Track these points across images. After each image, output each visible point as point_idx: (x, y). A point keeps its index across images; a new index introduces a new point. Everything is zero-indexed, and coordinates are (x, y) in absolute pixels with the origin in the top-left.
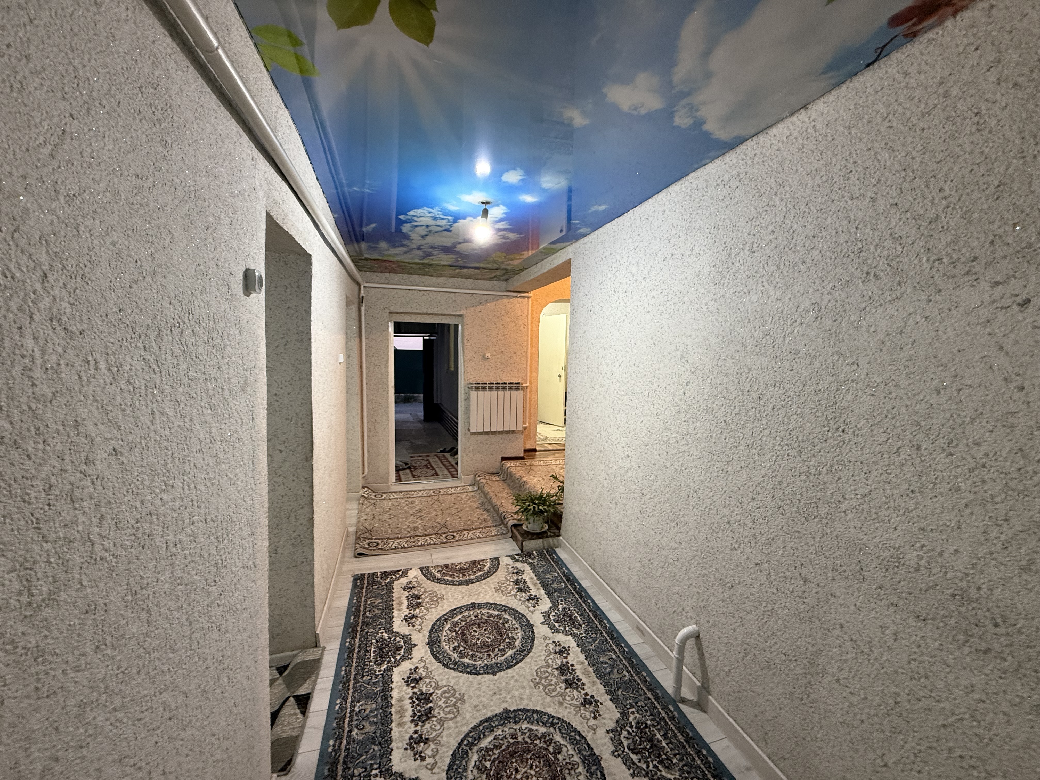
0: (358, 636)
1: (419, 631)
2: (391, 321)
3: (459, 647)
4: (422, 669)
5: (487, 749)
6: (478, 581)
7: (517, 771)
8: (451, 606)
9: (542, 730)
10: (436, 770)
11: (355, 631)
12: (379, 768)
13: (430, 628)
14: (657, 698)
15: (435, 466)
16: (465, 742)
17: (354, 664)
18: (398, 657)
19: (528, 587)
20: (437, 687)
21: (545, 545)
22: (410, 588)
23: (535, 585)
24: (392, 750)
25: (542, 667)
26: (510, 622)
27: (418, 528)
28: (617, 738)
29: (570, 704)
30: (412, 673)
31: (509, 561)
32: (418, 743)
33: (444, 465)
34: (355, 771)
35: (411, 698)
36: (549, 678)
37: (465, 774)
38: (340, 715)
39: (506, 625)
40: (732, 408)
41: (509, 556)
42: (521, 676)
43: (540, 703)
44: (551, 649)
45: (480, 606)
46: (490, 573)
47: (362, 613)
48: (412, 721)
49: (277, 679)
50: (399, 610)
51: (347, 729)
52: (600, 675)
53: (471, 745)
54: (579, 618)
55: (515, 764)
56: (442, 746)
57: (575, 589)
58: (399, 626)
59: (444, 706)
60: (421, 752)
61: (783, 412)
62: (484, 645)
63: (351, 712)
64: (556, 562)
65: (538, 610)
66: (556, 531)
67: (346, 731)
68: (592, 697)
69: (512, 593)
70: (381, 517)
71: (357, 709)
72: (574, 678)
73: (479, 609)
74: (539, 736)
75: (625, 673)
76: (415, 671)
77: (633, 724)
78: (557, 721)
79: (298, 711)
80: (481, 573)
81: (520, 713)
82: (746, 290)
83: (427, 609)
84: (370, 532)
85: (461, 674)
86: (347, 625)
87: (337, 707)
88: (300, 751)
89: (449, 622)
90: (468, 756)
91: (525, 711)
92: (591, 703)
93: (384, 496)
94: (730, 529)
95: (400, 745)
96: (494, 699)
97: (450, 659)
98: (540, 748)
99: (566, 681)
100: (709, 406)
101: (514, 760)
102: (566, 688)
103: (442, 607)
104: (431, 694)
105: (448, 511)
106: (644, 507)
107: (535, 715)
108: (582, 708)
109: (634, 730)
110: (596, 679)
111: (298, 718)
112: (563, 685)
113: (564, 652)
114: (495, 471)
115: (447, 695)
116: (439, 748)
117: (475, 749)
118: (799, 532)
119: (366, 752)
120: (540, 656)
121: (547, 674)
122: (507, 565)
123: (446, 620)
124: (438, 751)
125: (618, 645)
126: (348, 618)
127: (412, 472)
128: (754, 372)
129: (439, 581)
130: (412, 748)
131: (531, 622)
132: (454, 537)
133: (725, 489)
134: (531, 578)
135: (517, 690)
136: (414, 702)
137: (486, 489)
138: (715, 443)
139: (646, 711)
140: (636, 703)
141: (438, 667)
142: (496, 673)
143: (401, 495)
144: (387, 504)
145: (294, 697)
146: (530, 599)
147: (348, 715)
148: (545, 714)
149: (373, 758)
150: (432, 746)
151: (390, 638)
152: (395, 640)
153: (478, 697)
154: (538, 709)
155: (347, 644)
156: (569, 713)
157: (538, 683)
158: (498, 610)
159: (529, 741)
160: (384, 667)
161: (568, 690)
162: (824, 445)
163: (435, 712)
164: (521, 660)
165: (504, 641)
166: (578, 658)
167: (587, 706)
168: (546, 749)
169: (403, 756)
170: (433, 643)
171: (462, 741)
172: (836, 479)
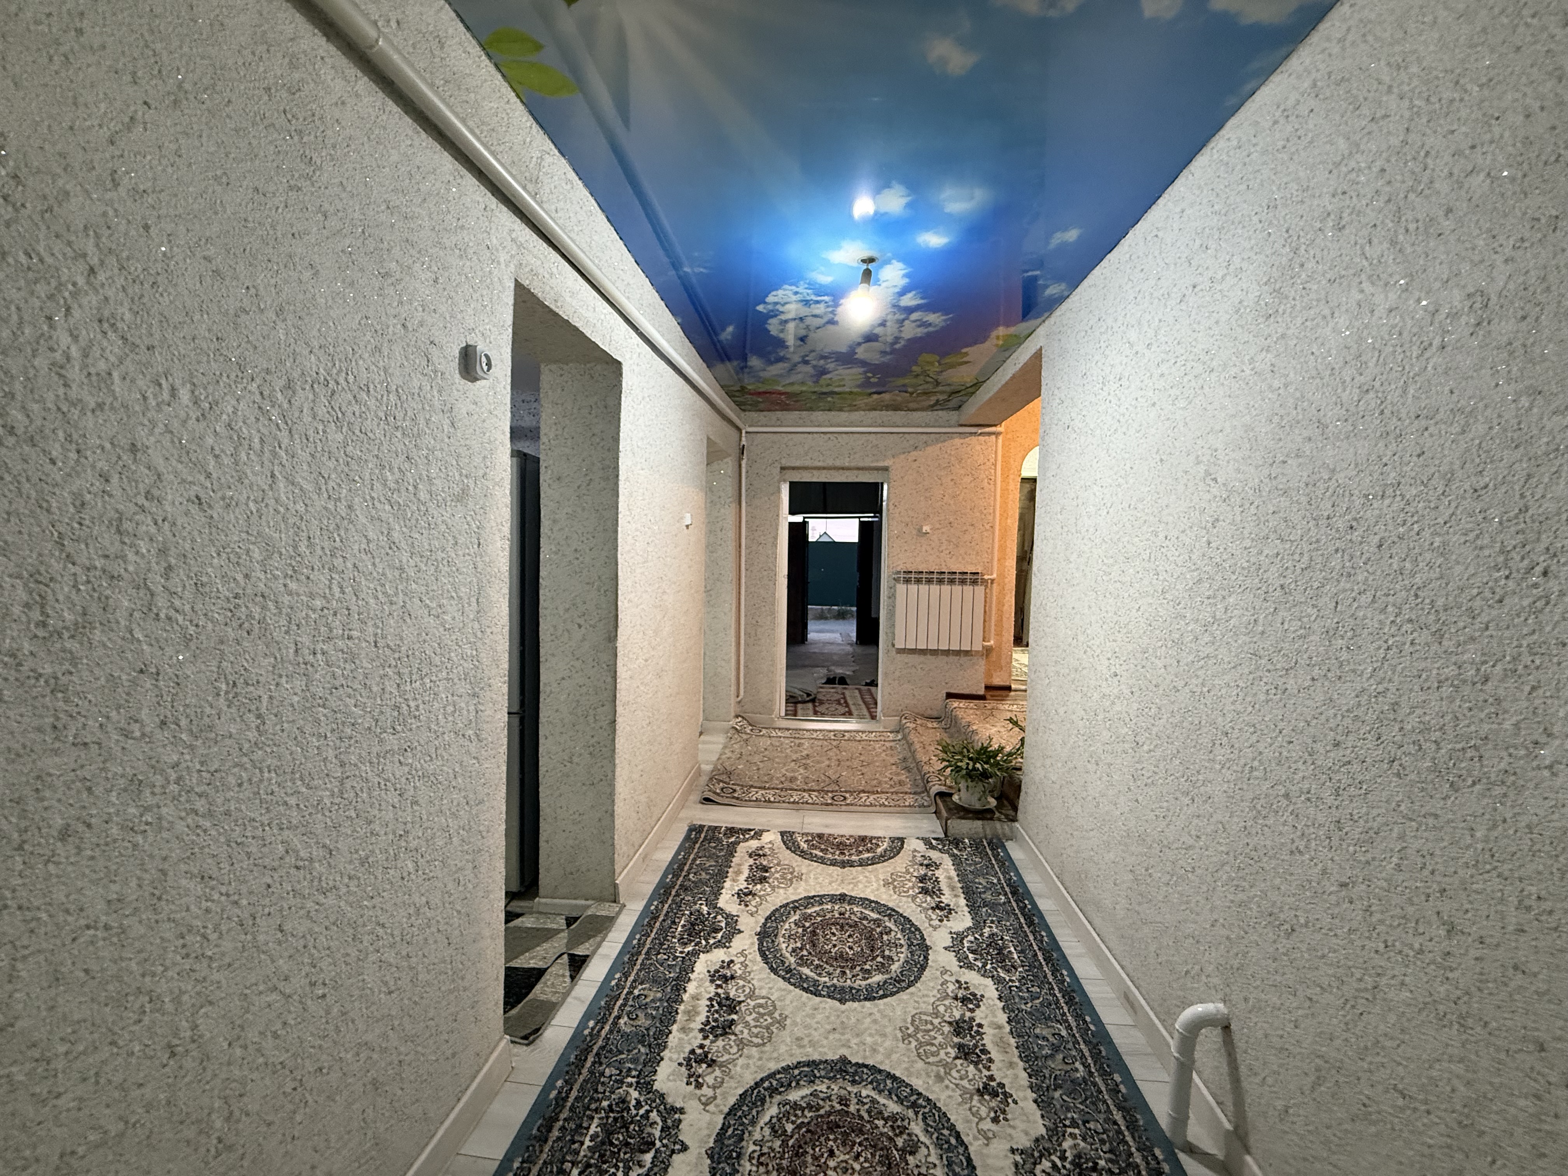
0: (670, 902)
1: (752, 915)
2: (785, 481)
3: (801, 949)
4: (739, 966)
5: (795, 1106)
6: (861, 865)
7: (832, 1153)
8: (808, 891)
9: (893, 1107)
10: (711, 1108)
11: (667, 893)
12: (638, 1077)
13: (768, 913)
14: (1132, 1126)
15: (850, 702)
16: (766, 1084)
17: (653, 935)
18: (712, 941)
19: (940, 890)
20: (751, 995)
21: (988, 832)
22: (760, 856)
23: (953, 888)
24: (662, 1059)
25: (925, 1014)
26: (893, 934)
27: (796, 779)
28: (1028, 1166)
29: (957, 1085)
30: (723, 967)
31: (921, 846)
32: (699, 1062)
33: (865, 702)
34: (607, 1070)
35: (711, 999)
36: (932, 1033)
37: (750, 1128)
38: (613, 994)
39: (885, 937)
40: (1297, 557)
41: (923, 839)
42: (885, 1016)
43: (904, 1065)
44: (949, 991)
45: (852, 900)
46: (884, 858)
47: (684, 874)
48: (701, 1030)
49: (563, 930)
50: (734, 880)
51: (615, 1013)
52: (1027, 1055)
53: (773, 1091)
54: (1015, 956)
55: (831, 1143)
56: (732, 1078)
57: (1022, 909)
58: (727, 901)
59: (752, 1023)
60: (699, 1076)
61: (1399, 550)
62: (841, 956)
63: (628, 993)
64: (1002, 864)
65: (946, 927)
66: (1011, 813)
67: (613, 1016)
68: (1002, 1085)
69: (911, 892)
70: (750, 758)
71: (636, 992)
72: (975, 1046)
73: (849, 904)
74: (886, 1115)
75: (1078, 1065)
76: (728, 965)
77: (1068, 1154)
78: (924, 1104)
79: (568, 974)
80: (870, 855)
81: (865, 1070)
82: (1327, 312)
83: (773, 888)
84: (729, 774)
85: (792, 988)
86: (661, 884)
87: (613, 983)
88: (553, 1022)
89: (798, 912)
90: (763, 1104)
91: (874, 1069)
92: (995, 1094)
93: (764, 731)
94: (1290, 809)
95: (675, 1056)
96: (831, 1037)
97: (783, 963)
98: (882, 1134)
99: (960, 1047)
100: (1253, 560)
101: (832, 1137)
102: (956, 1058)
103: (795, 889)
104: (740, 1002)
105: (848, 763)
106: (1139, 766)
107: (889, 1082)
108: (976, 1098)
109: (1068, 1166)
110: (1016, 1060)
111: (565, 982)
112: (953, 1052)
113: (971, 1001)
114: (935, 714)
115: (761, 1010)
116: (727, 1078)
117: (778, 1098)
118: (1436, 816)
119: (629, 1051)
120: (927, 996)
121: (930, 1027)
122: (915, 851)
123: (795, 909)
124: (722, 1082)
125: (1079, 1017)
126: (665, 875)
127: (815, 706)
128: (1342, 475)
129: (803, 854)
130: (689, 1066)
131: (928, 943)
132: (845, 798)
133: (1281, 725)
134: (950, 878)
135: (871, 1035)
136: (713, 1006)
137: (913, 737)
138: (1263, 633)
139: (1102, 1142)
140: (1085, 1122)
141: (762, 969)
142: (846, 1001)
143: (787, 734)
144: (764, 743)
145: (569, 955)
146: (938, 907)
147: (623, 996)
148: (907, 1085)
149: (635, 1061)
150: (718, 1073)
151: (709, 914)
152: (715, 917)
153: (808, 1027)
154: (898, 1075)
155: (653, 908)
156: (950, 1097)
157: (909, 1035)
158: (879, 913)
159: (866, 1116)
160: (690, 948)
161: (958, 1062)
162: (1494, 613)
163: (737, 1029)
164: (892, 994)
165: (874, 959)
166: (995, 1016)
167: (987, 1097)
168: (891, 1139)
169: (673, 1073)
170: (766, 935)
171: (762, 1080)
172: (1527, 689)
